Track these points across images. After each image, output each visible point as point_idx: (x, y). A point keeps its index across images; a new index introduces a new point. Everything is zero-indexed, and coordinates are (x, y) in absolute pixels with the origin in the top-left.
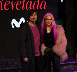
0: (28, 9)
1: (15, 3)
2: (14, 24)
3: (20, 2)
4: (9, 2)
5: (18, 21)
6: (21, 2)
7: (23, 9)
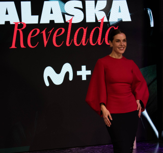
0: (78, 44)
1: (51, 32)
2: (49, 78)
3: (61, 30)
4: (38, 31)
5: (58, 71)
6: (63, 30)
7: (68, 44)
